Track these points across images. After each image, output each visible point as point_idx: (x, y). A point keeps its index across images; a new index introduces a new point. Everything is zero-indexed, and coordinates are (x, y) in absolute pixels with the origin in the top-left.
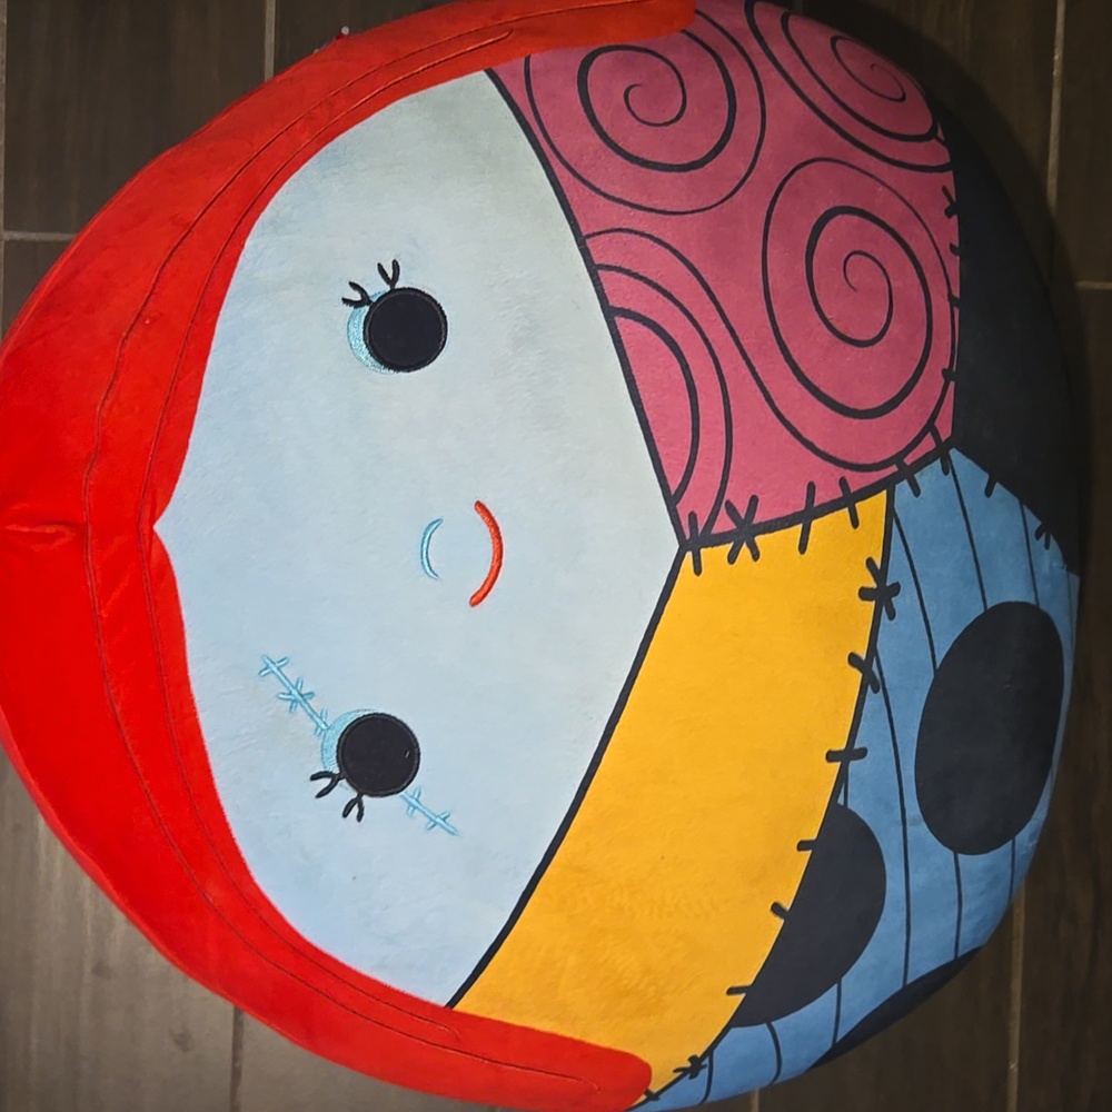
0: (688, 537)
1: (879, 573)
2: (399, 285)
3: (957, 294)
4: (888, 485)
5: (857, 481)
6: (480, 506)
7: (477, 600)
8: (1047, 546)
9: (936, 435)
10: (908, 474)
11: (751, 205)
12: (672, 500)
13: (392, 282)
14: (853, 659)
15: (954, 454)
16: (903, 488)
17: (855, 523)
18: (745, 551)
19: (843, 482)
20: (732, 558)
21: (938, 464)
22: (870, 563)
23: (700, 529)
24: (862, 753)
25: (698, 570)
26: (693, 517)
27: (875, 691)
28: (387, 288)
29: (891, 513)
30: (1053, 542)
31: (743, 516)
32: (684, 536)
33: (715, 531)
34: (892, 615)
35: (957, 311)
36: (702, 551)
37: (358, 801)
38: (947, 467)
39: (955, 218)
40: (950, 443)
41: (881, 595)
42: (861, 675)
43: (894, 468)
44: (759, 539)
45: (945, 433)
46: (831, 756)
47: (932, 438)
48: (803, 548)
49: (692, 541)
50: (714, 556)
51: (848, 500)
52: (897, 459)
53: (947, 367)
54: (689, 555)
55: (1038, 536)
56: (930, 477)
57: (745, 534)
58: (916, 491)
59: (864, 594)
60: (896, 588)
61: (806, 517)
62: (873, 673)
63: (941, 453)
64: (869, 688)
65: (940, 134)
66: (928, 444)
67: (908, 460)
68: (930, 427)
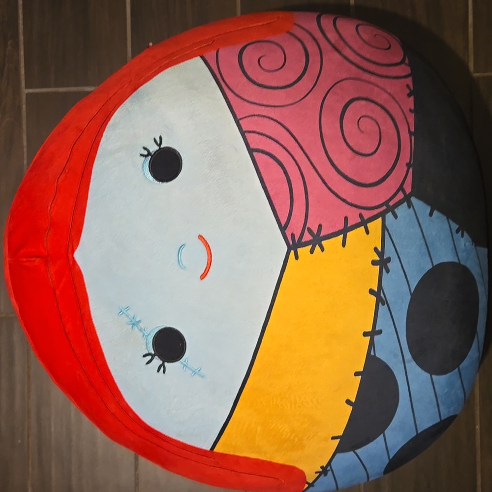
0: (291, 243)
1: (381, 254)
2: (162, 146)
3: (413, 130)
4: (382, 215)
5: (367, 214)
6: (201, 237)
7: (203, 276)
8: (462, 236)
9: (404, 192)
10: (392, 209)
11: (314, 101)
12: (283, 229)
13: (159, 145)
14: (371, 292)
15: (413, 200)
16: (389, 216)
17: (367, 232)
18: (317, 248)
19: (361, 216)
20: (312, 252)
21: (405, 204)
22: (376, 249)
23: (297, 240)
24: (380, 332)
25: (297, 257)
26: (293, 235)
27: (383, 304)
28: (158, 148)
29: (384, 228)
30: (465, 234)
31: (316, 233)
32: (289, 243)
33: (303, 240)
34: (388, 271)
35: (413, 138)
36: (298, 250)
37: (163, 365)
38: (410, 205)
39: (412, 98)
40: (411, 195)
41: (382, 263)
42: (375, 298)
43: (385, 208)
44: (324, 243)
45: (408, 190)
46: (365, 334)
47: (402, 193)
48: (344, 245)
49: (293, 245)
50: (303, 251)
51: (364, 223)
52: (386, 203)
53: (408, 162)
54: (292, 252)
55: (457, 232)
56: (402, 210)
57: (317, 240)
58: (396, 216)
59: (374, 263)
60: (389, 260)
61: (344, 231)
62: (381, 298)
63: (407, 199)
64: (380, 303)
65: (407, 61)
66: (401, 196)
67: (391, 204)
68: (401, 188)
